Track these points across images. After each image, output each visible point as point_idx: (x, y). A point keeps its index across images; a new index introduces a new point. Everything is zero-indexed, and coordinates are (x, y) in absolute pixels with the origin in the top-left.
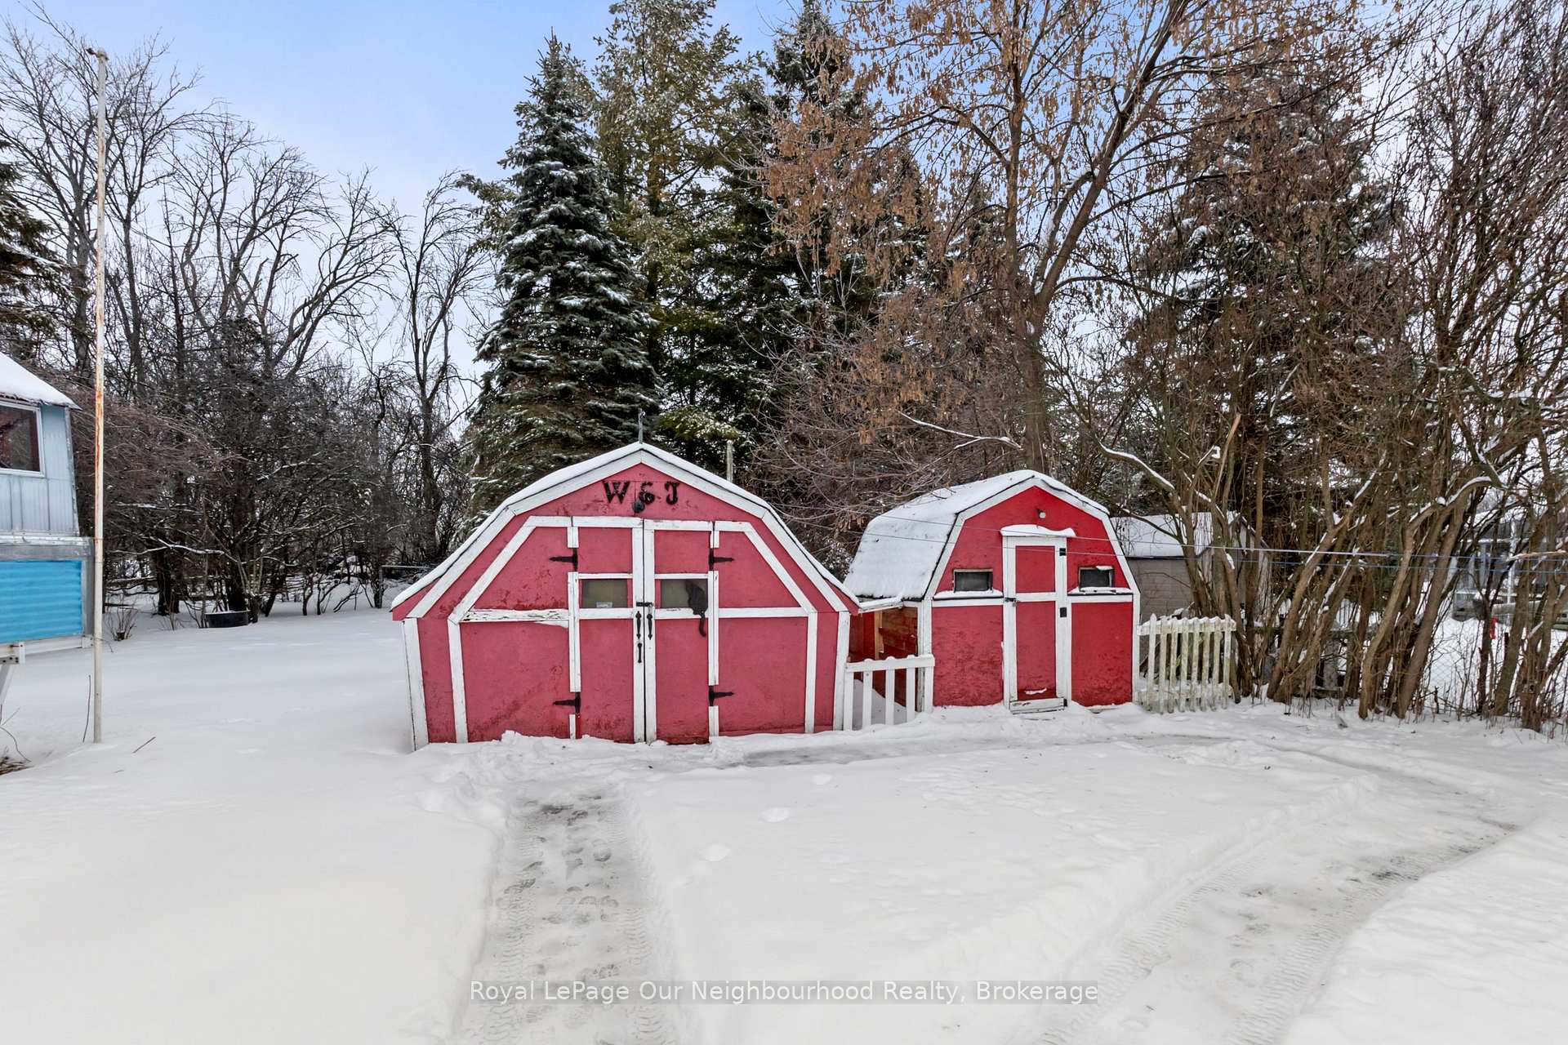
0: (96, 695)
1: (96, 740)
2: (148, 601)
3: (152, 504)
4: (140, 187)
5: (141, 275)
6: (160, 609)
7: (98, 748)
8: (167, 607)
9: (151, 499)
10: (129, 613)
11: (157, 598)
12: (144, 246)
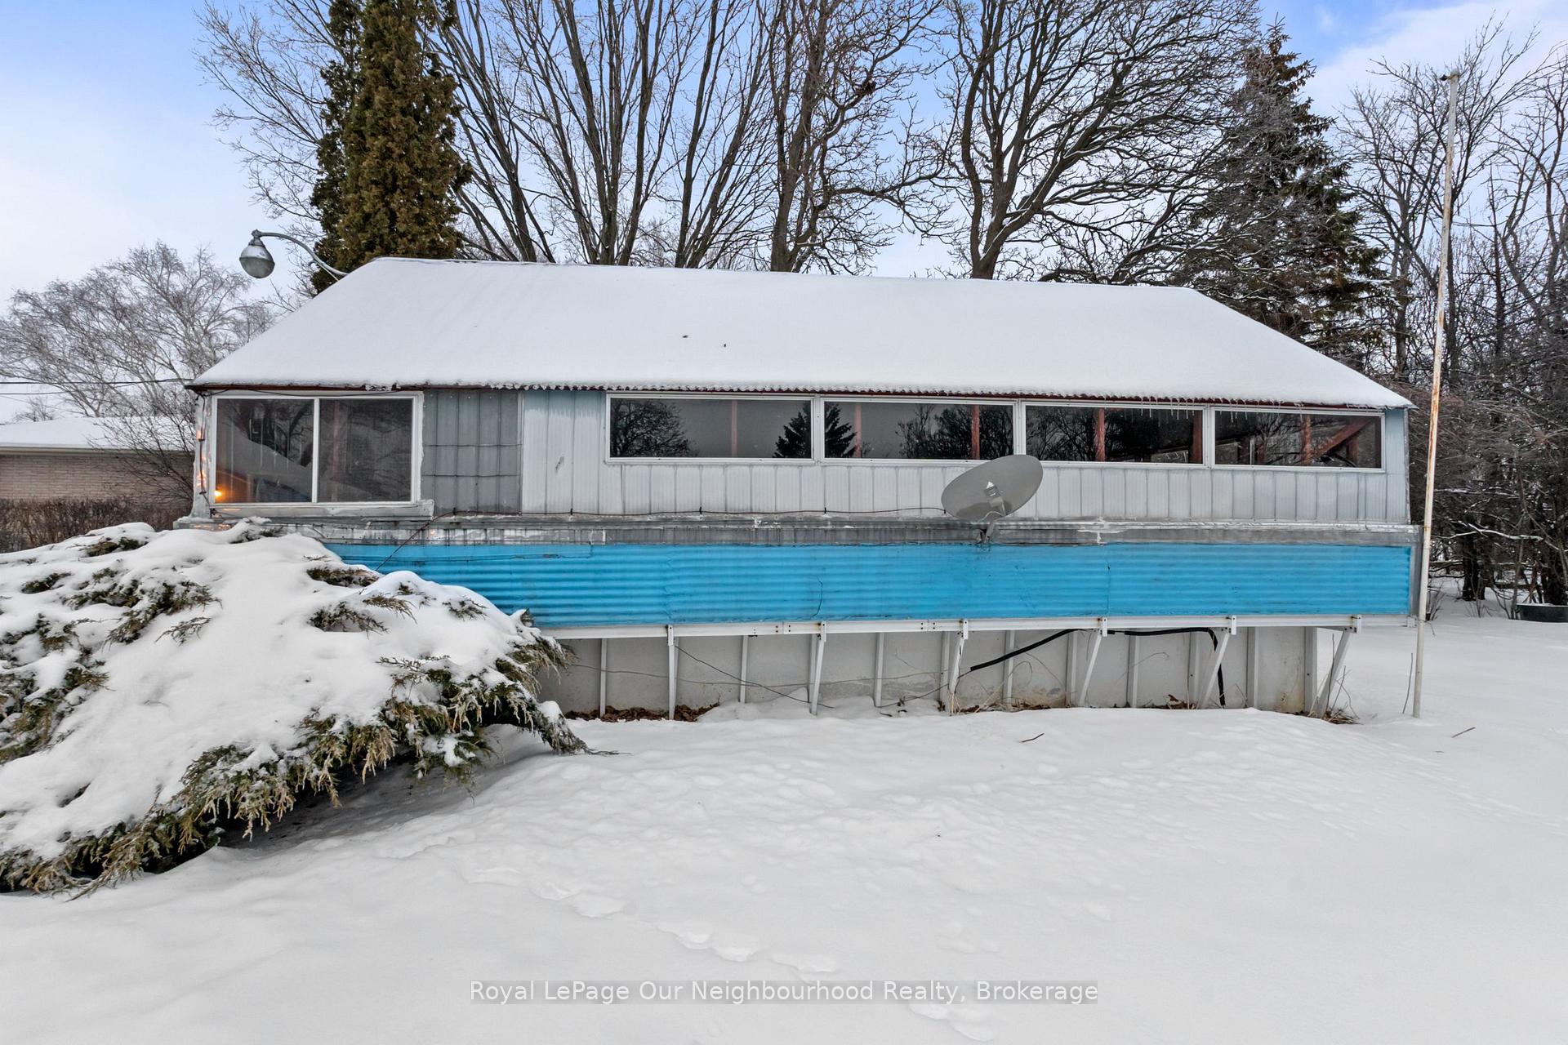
0: (1417, 672)
1: (1415, 714)
2: (1454, 584)
3: (1464, 488)
4: (1464, 178)
5: (1463, 265)
6: (1465, 594)
7: (1417, 723)
8: (1471, 593)
9: (1463, 484)
10: (1436, 596)
11: (1462, 582)
12: (1467, 235)
